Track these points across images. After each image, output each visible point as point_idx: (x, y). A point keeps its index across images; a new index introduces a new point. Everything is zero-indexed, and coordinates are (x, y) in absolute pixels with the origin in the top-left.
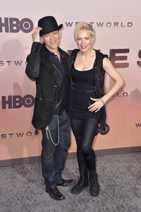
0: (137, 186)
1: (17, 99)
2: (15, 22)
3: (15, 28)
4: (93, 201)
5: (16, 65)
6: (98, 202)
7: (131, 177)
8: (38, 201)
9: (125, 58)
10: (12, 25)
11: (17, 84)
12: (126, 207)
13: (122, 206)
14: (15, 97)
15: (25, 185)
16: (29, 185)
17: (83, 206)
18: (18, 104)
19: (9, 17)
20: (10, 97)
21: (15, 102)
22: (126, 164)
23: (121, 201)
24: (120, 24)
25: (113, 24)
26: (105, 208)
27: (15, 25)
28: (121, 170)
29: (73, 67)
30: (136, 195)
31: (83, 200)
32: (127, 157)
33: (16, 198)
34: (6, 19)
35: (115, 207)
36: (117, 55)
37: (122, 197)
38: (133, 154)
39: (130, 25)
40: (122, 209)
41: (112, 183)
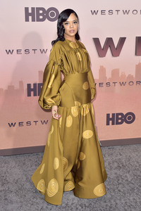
2: (41, 12)
3: (41, 17)
5: (42, 53)
10: (39, 15)
11: (42, 71)
14: (40, 85)
19: (35, 7)
20: (35, 85)
27: (41, 14)
34: (33, 9)
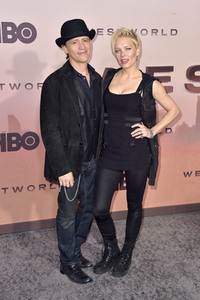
0: (185, 261)
1: (14, 138)
3: (10, 37)
4: (123, 282)
5: (12, 89)
6: (129, 284)
7: (177, 248)
8: (43, 284)
9: (168, 79)
10: (6, 33)
11: (13, 116)
12: (169, 290)
13: (164, 290)
14: (10, 135)
15: (26, 262)
16: (30, 261)
17: (109, 291)
18: (14, 145)
20: (3, 135)
21: (11, 142)
22: (171, 230)
23: (163, 283)
24: (160, 31)
25: (149, 32)
26: (139, 293)
28: (164, 239)
29: (107, 89)
30: (184, 273)
31: (108, 282)
32: (171, 220)
33: (12, 281)
35: (154, 291)
36: (156, 75)
37: (164, 277)
38: (180, 216)
39: (174, 32)
40: (164, 294)
41: (150, 257)
